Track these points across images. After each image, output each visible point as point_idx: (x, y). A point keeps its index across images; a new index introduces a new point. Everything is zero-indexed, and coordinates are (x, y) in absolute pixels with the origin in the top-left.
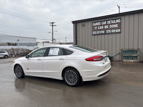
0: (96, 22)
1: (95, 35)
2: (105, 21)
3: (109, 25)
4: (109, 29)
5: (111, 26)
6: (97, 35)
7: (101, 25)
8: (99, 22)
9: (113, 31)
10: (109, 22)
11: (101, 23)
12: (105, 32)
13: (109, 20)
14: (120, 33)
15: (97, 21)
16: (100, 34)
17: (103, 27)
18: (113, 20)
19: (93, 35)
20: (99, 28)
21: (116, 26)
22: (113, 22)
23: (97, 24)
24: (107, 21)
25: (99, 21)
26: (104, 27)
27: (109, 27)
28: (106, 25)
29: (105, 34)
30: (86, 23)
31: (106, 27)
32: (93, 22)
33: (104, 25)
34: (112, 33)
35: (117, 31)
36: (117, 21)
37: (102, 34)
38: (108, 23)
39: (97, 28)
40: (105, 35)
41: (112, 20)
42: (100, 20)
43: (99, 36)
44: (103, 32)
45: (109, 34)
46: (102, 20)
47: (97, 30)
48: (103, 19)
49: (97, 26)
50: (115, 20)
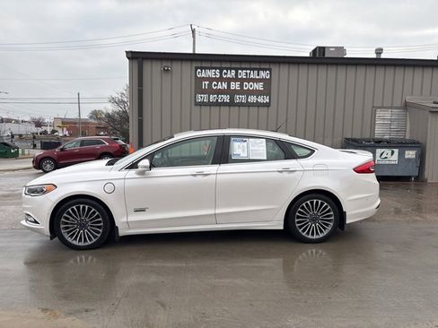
0: (205, 68)
1: (202, 104)
2: (231, 69)
3: (242, 81)
4: (241, 92)
5: (247, 86)
6: (210, 104)
7: (221, 79)
8: (216, 68)
9: (252, 99)
10: (242, 74)
11: (221, 73)
12: (232, 99)
13: (242, 69)
14: (267, 105)
15: (208, 65)
16: (217, 104)
17: (225, 85)
18: (253, 69)
19: (197, 104)
20: (215, 85)
21: (259, 86)
22: (253, 75)
23: (210, 73)
24: (237, 70)
25: (214, 65)
26: (229, 86)
27: (241, 86)
28: (236, 79)
29: (232, 104)
30: (176, 67)
31: (235, 86)
32: (199, 65)
33: (229, 81)
34: (248, 105)
35: (260, 100)
36: (263, 74)
37: (224, 104)
38: (240, 77)
39: (210, 85)
40: (232, 108)
41: (251, 69)
42: (218, 65)
43: (215, 110)
44: (226, 98)
45: (240, 105)
46: (224, 65)
47: (210, 91)
48: (226, 61)
49: (210, 80)
50: (259, 70)
